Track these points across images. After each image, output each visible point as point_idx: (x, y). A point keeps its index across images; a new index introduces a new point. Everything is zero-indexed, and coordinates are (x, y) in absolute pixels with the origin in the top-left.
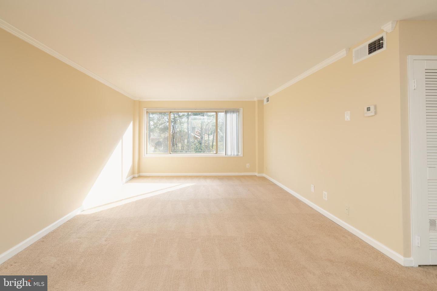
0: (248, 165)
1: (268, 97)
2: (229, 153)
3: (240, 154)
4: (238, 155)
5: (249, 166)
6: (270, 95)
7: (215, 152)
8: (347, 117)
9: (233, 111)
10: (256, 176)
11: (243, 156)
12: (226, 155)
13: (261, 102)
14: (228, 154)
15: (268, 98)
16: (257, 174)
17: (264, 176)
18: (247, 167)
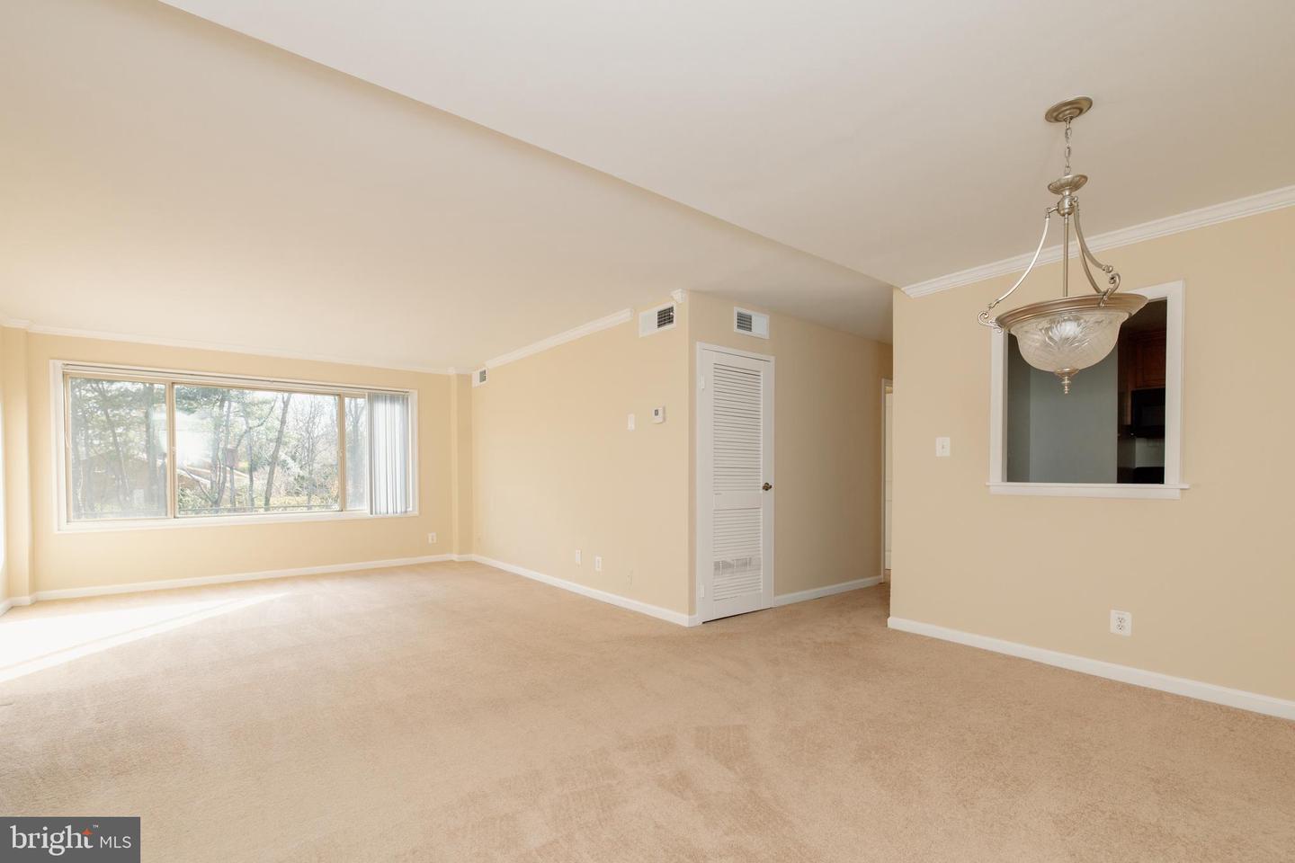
0: (432, 537)
1: (483, 369)
2: (382, 507)
3: (410, 509)
4: (406, 512)
5: (435, 539)
6: (490, 365)
7: (337, 507)
8: (631, 426)
9: (393, 397)
10: (452, 561)
11: (420, 513)
12: (372, 514)
13: (465, 379)
14: (378, 511)
15: (485, 372)
16: (455, 557)
17: (473, 559)
18: (430, 541)
